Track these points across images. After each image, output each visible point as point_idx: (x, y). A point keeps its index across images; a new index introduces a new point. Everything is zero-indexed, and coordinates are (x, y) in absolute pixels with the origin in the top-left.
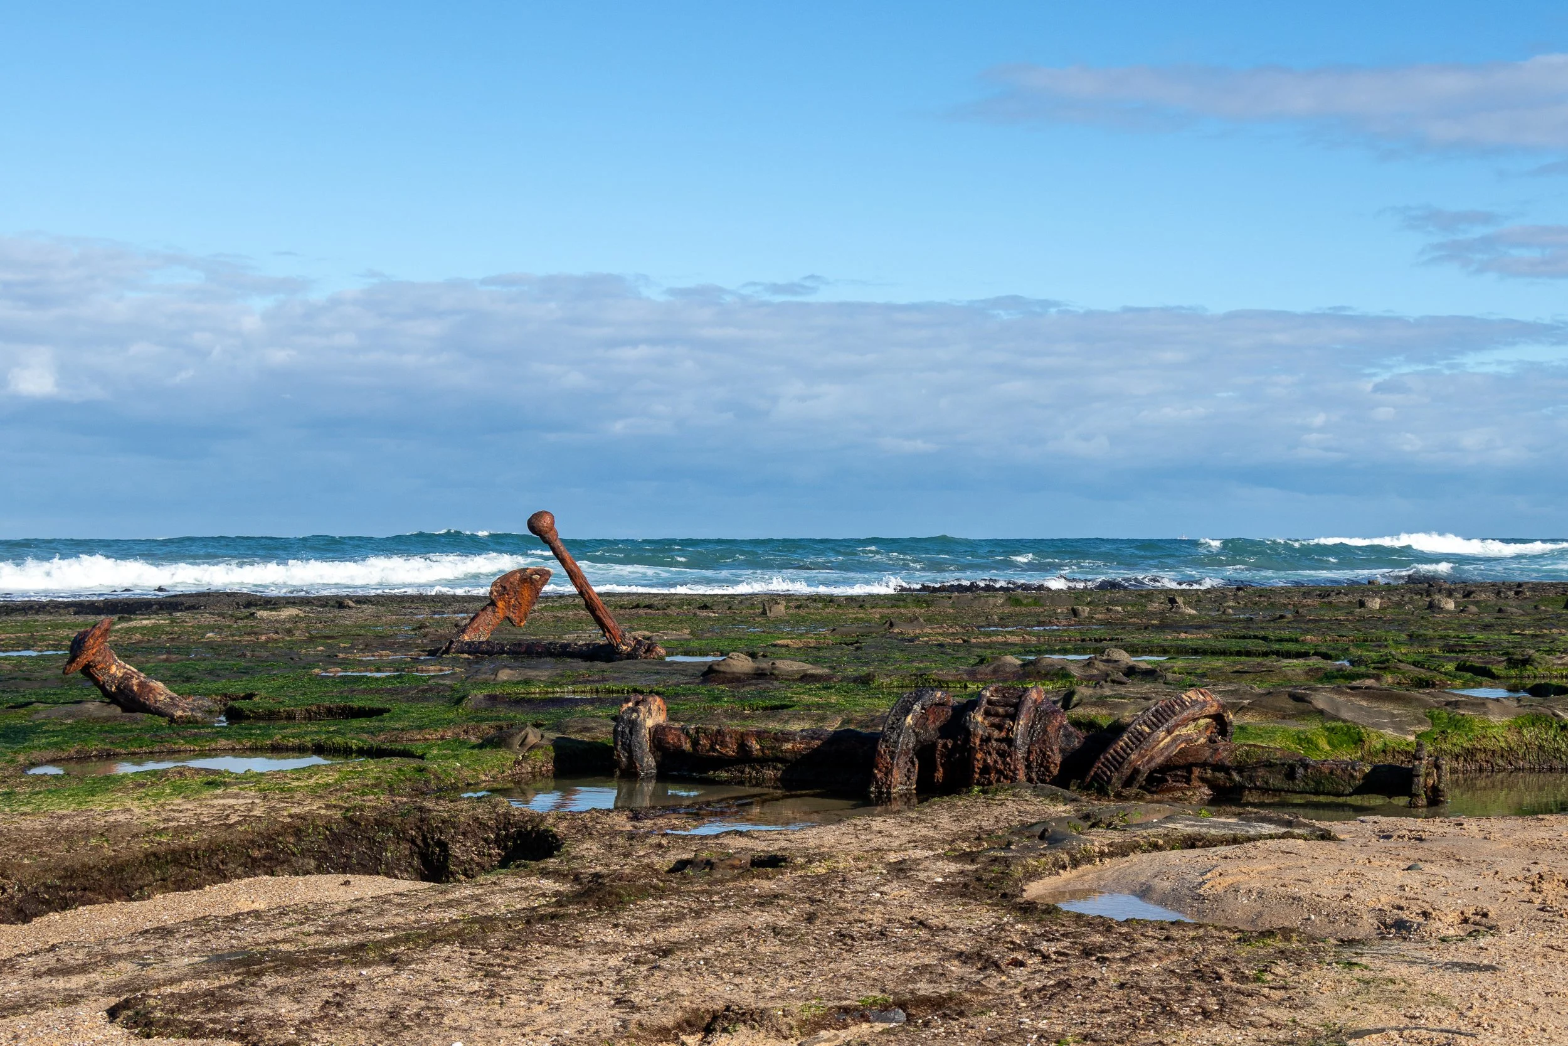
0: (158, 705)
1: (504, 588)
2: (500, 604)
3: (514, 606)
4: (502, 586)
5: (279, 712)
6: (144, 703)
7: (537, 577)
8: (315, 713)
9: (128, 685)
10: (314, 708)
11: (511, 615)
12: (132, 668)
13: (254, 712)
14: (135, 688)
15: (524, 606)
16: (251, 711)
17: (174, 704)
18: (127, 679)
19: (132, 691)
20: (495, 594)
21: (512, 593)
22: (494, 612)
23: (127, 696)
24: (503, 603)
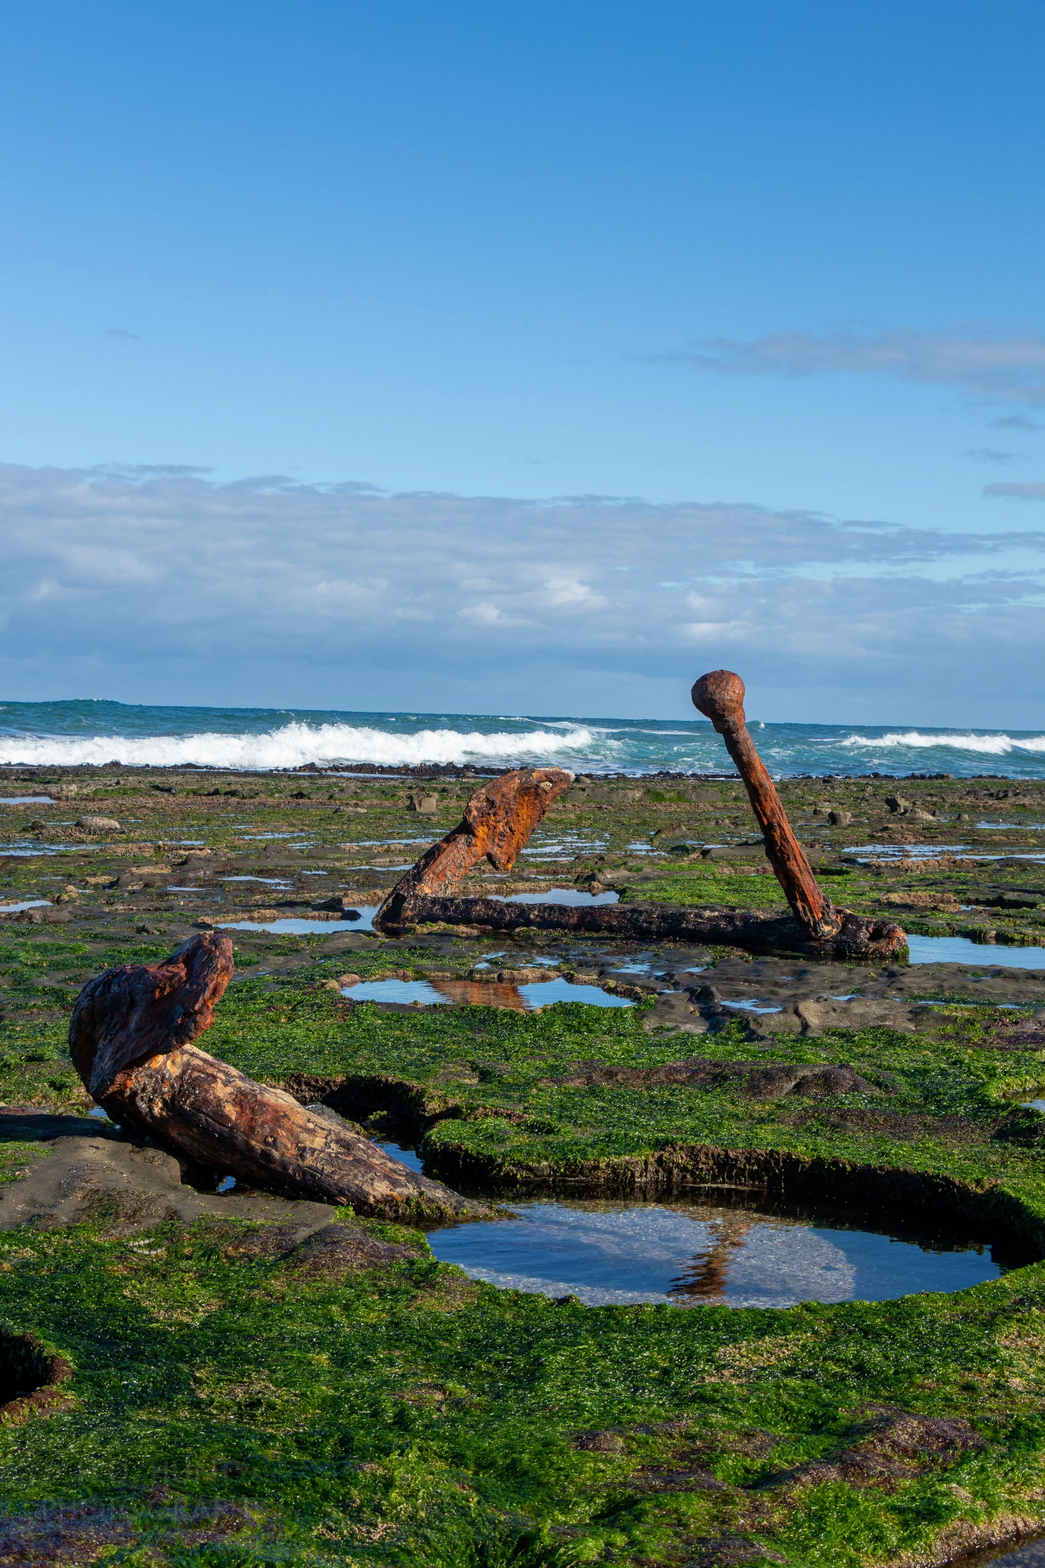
0: (309, 1160)
1: (492, 804)
2: (481, 831)
3: (502, 835)
4: (488, 800)
5: (596, 1168)
6: (266, 1155)
7: (546, 785)
8: (684, 1169)
9: (206, 1101)
10: (681, 1158)
11: (495, 851)
12: (203, 1054)
13: (530, 1169)
14: (231, 1111)
15: (518, 835)
16: (519, 1165)
17: (358, 1161)
18: (195, 1083)
19: (220, 1117)
20: (475, 813)
21: (502, 813)
22: (469, 845)
23: (206, 1131)
24: (485, 829)
